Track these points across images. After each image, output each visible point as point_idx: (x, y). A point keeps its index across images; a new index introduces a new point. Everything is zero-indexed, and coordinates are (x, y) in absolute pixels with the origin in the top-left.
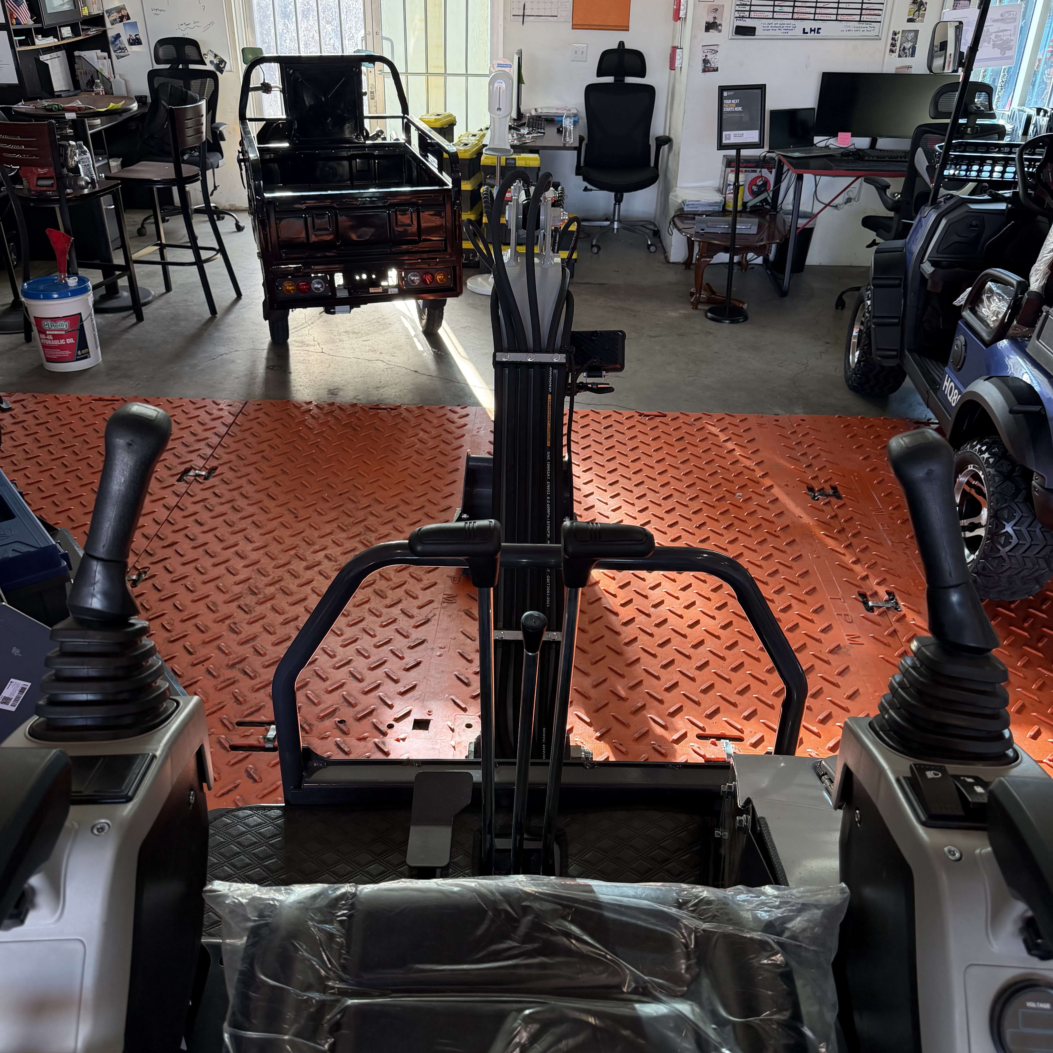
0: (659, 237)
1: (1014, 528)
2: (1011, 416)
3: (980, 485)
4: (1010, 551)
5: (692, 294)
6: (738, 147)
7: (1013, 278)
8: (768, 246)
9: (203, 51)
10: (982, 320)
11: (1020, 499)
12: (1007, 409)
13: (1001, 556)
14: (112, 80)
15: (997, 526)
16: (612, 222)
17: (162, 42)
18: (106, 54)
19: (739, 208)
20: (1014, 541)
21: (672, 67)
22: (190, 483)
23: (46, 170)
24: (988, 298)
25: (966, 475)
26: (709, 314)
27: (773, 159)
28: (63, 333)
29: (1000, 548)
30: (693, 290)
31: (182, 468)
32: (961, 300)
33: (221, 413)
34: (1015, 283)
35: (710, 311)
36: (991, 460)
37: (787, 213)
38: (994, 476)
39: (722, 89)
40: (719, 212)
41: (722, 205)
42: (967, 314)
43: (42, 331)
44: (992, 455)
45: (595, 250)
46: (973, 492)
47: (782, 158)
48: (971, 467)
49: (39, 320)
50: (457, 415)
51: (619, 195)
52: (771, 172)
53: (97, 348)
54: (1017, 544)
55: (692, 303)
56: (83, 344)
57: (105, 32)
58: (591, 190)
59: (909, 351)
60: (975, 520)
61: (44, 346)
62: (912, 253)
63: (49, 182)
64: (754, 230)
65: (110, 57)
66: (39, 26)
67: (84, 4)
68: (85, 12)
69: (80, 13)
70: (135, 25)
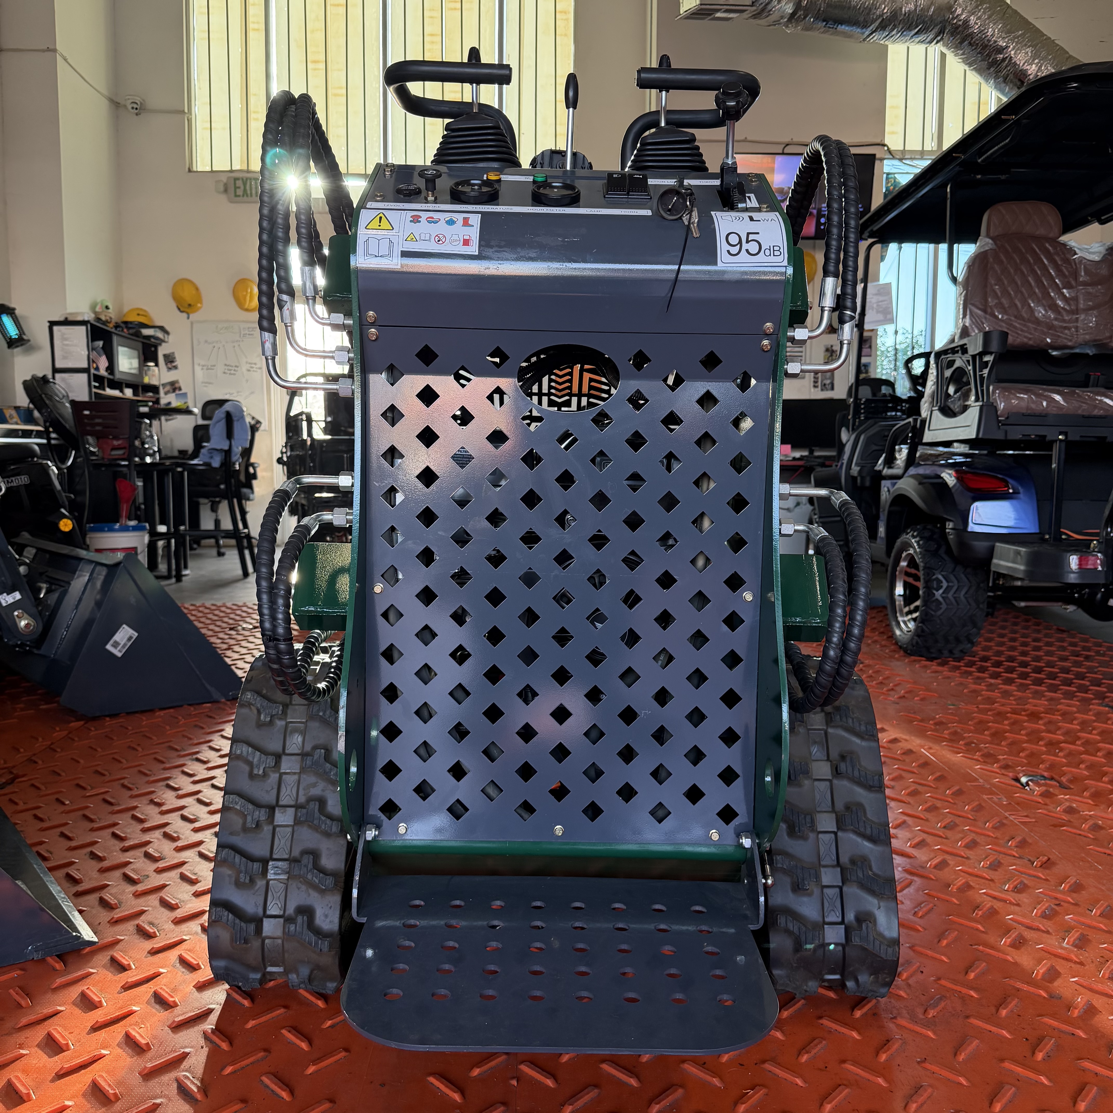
2: (920, 486)
11: (942, 551)
15: (928, 574)
17: (208, 404)
20: (945, 584)
23: (120, 442)
29: (935, 592)
48: (904, 555)
54: (948, 587)
57: (158, 400)
66: (111, 377)
67: (146, 375)
68: (146, 380)
69: (143, 378)
70: (185, 395)
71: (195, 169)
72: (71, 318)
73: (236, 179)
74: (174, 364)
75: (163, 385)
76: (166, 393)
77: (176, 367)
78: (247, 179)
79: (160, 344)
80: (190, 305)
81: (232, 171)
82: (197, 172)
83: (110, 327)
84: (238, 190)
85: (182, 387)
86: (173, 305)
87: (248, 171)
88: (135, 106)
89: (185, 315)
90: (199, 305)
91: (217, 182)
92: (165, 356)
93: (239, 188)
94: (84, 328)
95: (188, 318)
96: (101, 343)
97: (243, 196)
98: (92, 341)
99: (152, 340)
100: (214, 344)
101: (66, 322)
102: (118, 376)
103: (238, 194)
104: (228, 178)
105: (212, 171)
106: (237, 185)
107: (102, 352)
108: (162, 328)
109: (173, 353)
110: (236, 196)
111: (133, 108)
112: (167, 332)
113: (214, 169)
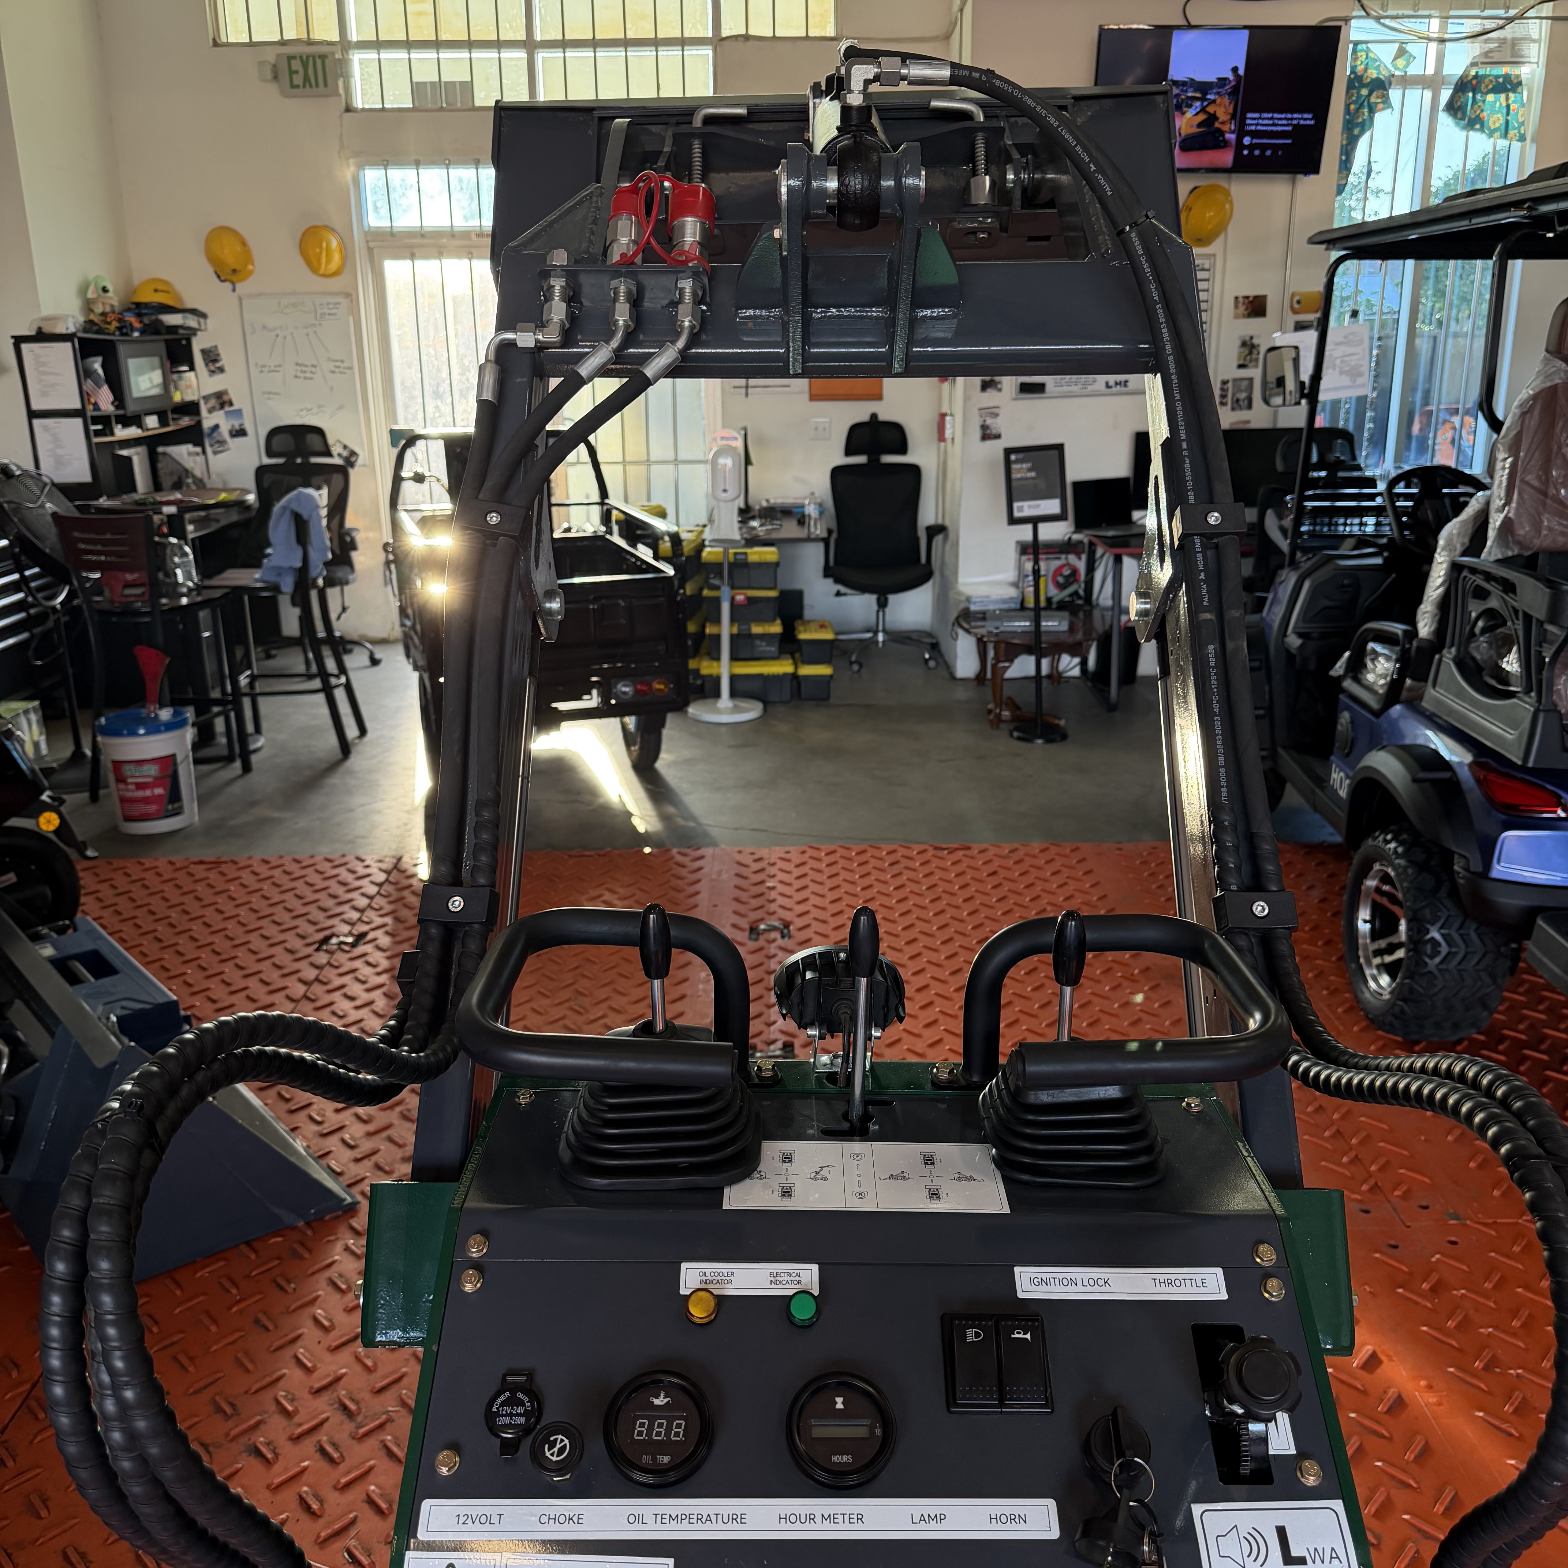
0: (940, 652)
1: (1443, 931)
2: (1415, 785)
3: (1393, 891)
4: (1441, 962)
5: (990, 712)
6: (1035, 521)
7: (1398, 628)
8: (1084, 644)
9: (331, 440)
10: (1369, 688)
11: (1443, 893)
12: (1408, 778)
13: (1430, 972)
14: (206, 480)
15: (1419, 931)
16: (876, 633)
17: (275, 432)
18: (198, 449)
19: (1043, 603)
21: (941, 438)
22: (331, 953)
23: (135, 576)
24: (1373, 660)
25: (1373, 878)
26: (1016, 734)
27: (1081, 542)
28: (150, 780)
29: (1427, 960)
30: (991, 706)
31: (320, 936)
32: (1339, 668)
33: (368, 871)
34: (1400, 632)
35: (1017, 729)
36: (1400, 850)
37: (1106, 609)
38: (1406, 868)
39: (1008, 452)
40: (1015, 610)
41: (1019, 601)
42: (1348, 684)
43: (121, 779)
44: (1401, 843)
45: (856, 667)
46: (1385, 901)
47: (1095, 540)
48: (1377, 867)
49: (118, 765)
50: (688, 858)
51: (882, 599)
52: (1080, 558)
53: (193, 801)
55: (991, 721)
56: (175, 795)
57: (199, 423)
58: (845, 594)
59: (1284, 748)
60: (1393, 939)
61: (123, 800)
62: (1270, 627)
63: (138, 591)
64: (1064, 626)
65: (204, 452)
66: (121, 412)
67: (176, 388)
68: (177, 397)
69: (171, 398)
70: (239, 412)
71: (224, 39)
72: (47, 329)
73: (290, 58)
74: (218, 365)
75: (204, 399)
76: (210, 411)
77: (221, 370)
78: (308, 57)
79: (195, 334)
80: (234, 271)
81: (283, 43)
82: (228, 45)
84: (295, 76)
85: (234, 401)
86: (210, 271)
87: (310, 42)
89: (228, 285)
90: (250, 267)
91: (261, 64)
92: (203, 351)
93: (296, 72)
94: (67, 344)
95: (234, 290)
96: (97, 362)
97: (304, 86)
98: (84, 362)
99: (181, 331)
100: (278, 332)
101: (40, 337)
102: (132, 408)
103: (295, 82)
104: (278, 55)
105: (251, 44)
106: (294, 68)
107: (101, 377)
108: (194, 312)
109: (216, 347)
110: (293, 86)
112: (204, 316)
113: (254, 40)
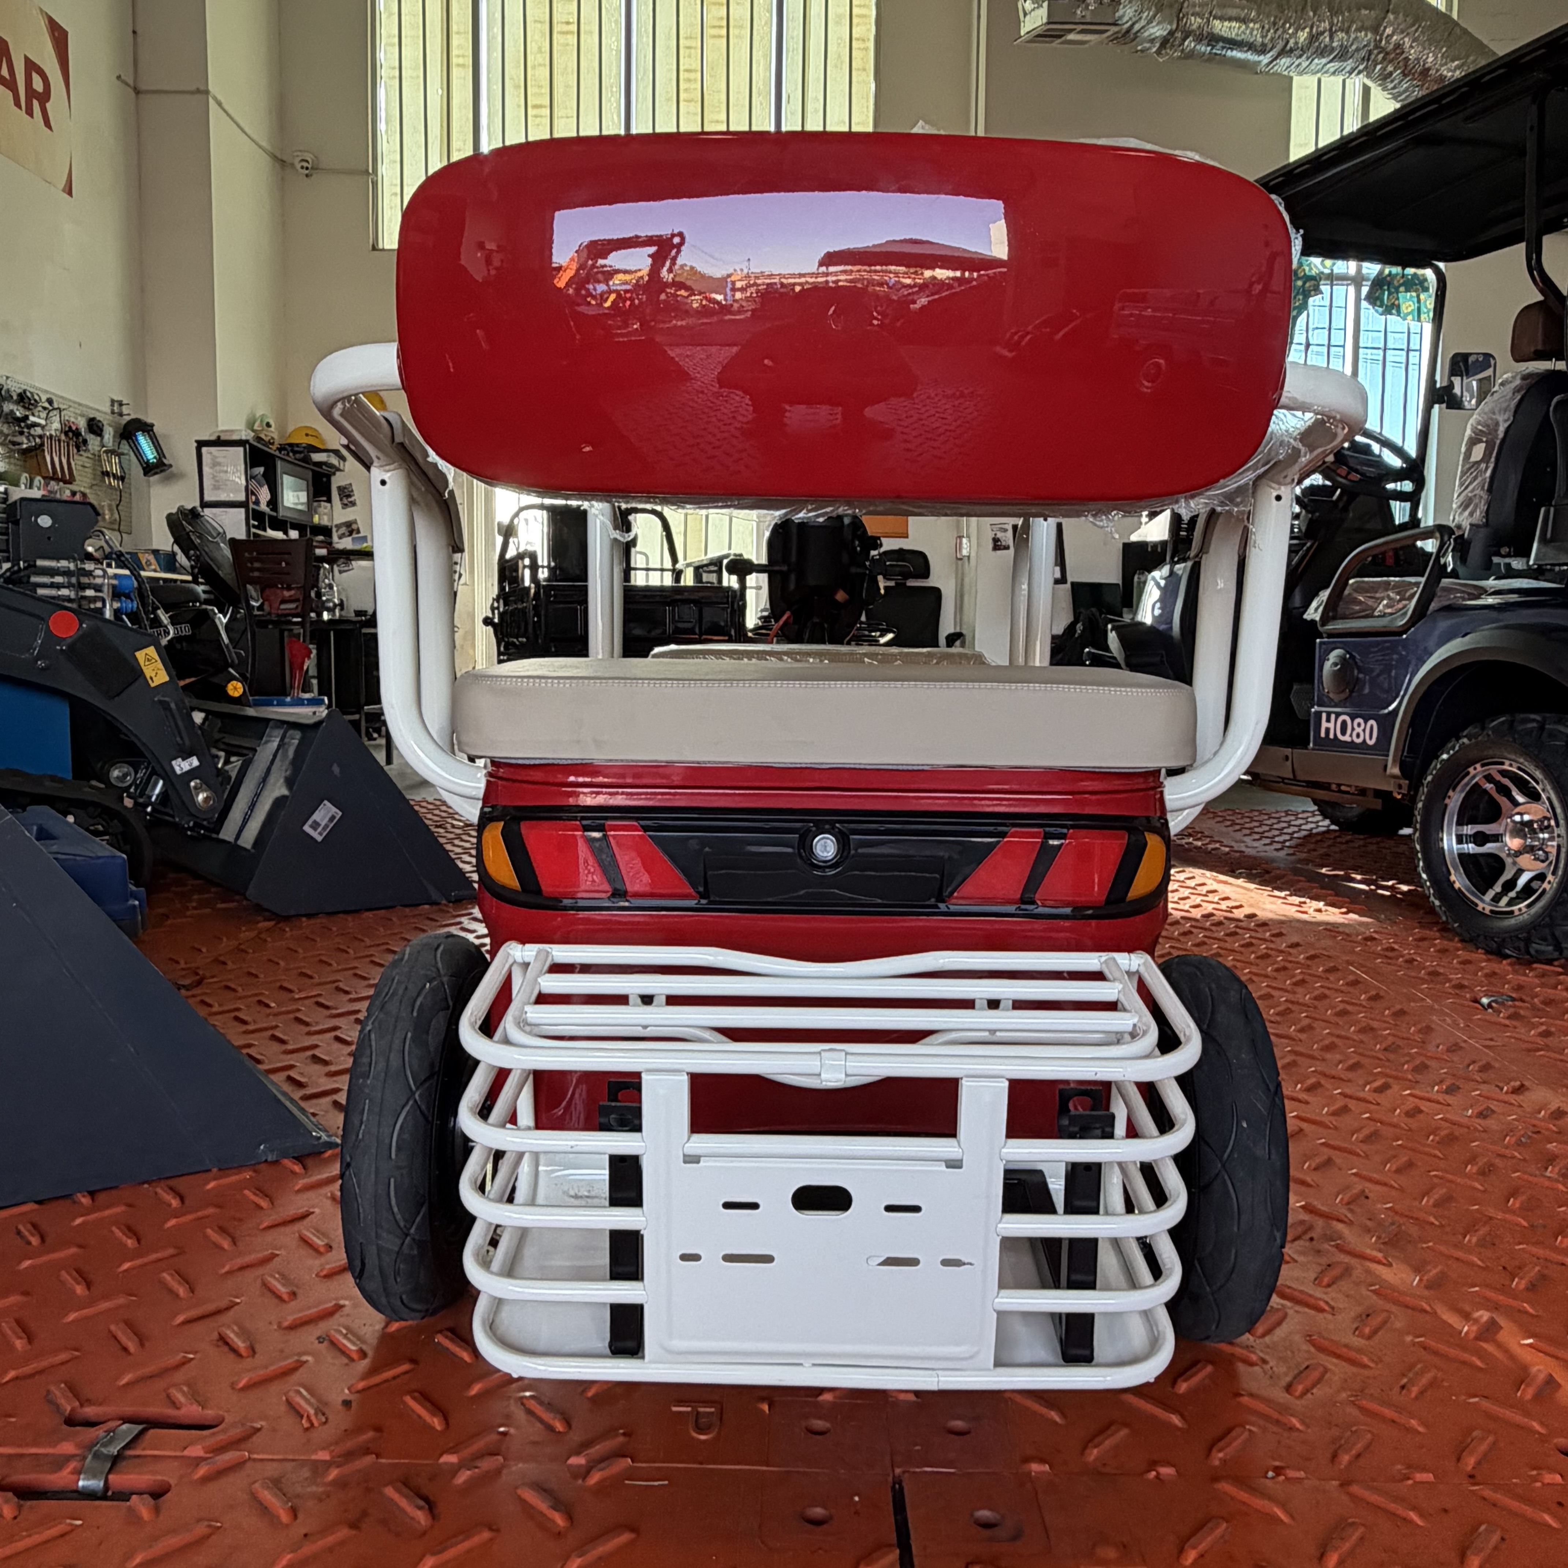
23: (291, 593)
63: (293, 605)
66: (274, 514)
67: (316, 513)
68: (316, 520)
69: (312, 517)
71: (380, 246)
72: (224, 437)
74: (351, 499)
75: (336, 526)
76: (340, 538)
77: (353, 504)
79: (334, 474)
82: (383, 250)
83: (273, 450)
85: (361, 530)
88: (305, 164)
92: (341, 489)
94: (241, 449)
96: (261, 470)
98: (251, 467)
99: (325, 468)
101: (219, 443)
102: (282, 513)
107: (263, 481)
108: (335, 453)
109: (350, 485)
111: (302, 167)
112: (343, 458)
